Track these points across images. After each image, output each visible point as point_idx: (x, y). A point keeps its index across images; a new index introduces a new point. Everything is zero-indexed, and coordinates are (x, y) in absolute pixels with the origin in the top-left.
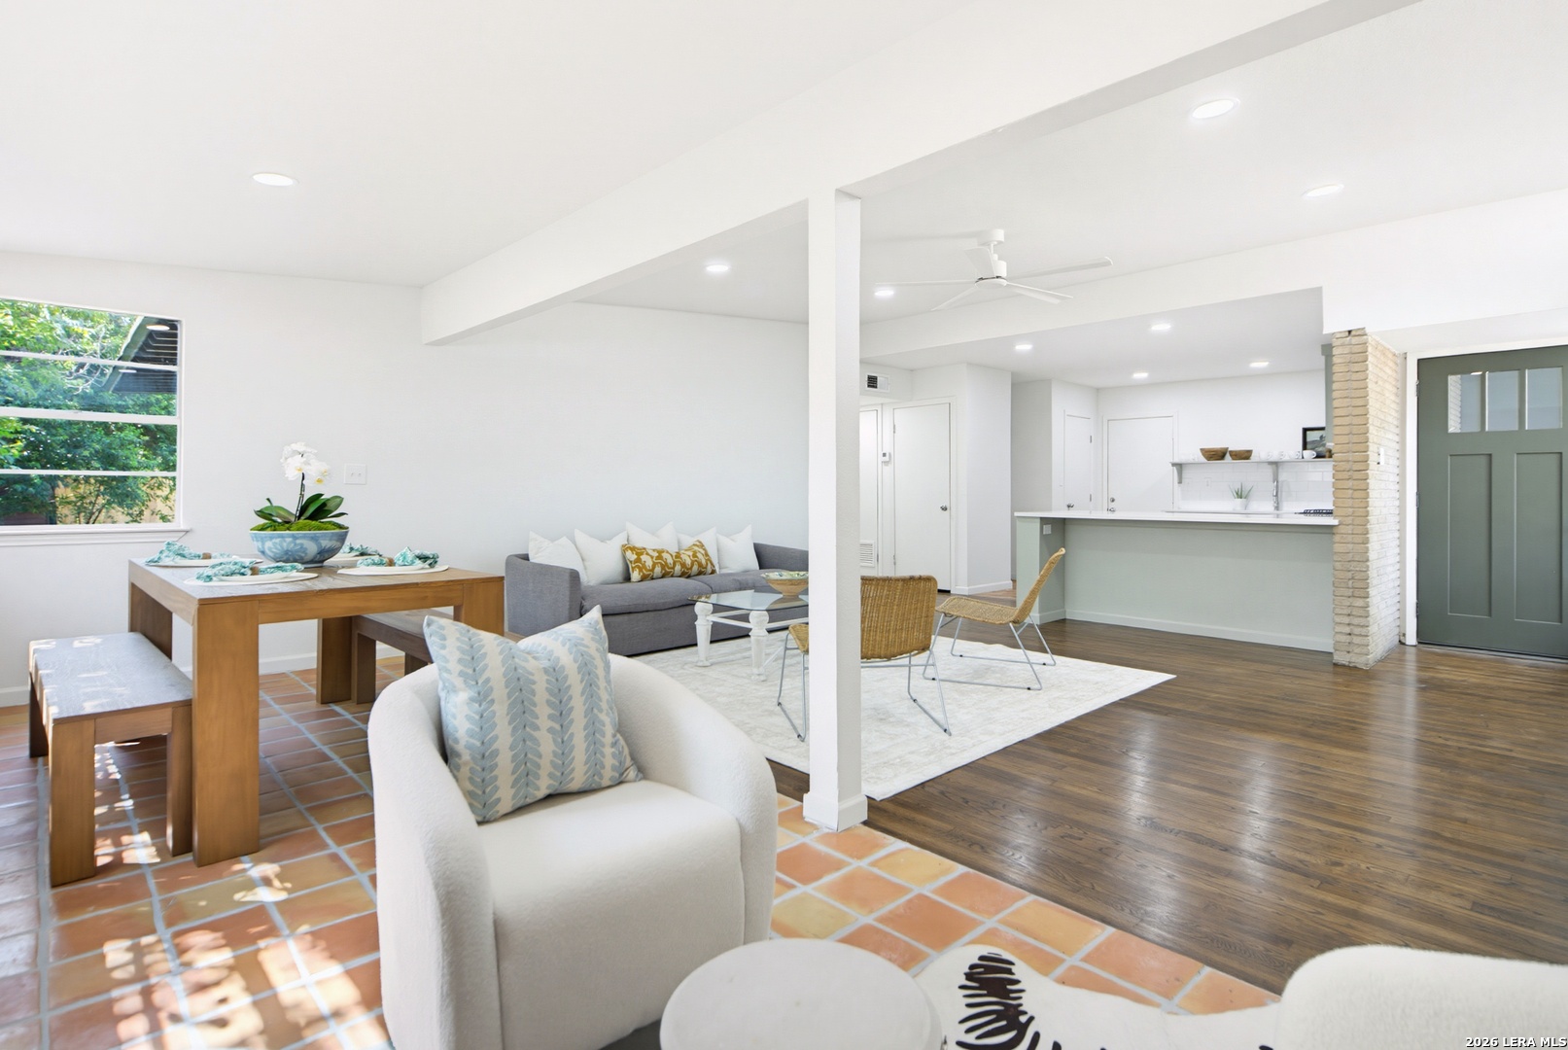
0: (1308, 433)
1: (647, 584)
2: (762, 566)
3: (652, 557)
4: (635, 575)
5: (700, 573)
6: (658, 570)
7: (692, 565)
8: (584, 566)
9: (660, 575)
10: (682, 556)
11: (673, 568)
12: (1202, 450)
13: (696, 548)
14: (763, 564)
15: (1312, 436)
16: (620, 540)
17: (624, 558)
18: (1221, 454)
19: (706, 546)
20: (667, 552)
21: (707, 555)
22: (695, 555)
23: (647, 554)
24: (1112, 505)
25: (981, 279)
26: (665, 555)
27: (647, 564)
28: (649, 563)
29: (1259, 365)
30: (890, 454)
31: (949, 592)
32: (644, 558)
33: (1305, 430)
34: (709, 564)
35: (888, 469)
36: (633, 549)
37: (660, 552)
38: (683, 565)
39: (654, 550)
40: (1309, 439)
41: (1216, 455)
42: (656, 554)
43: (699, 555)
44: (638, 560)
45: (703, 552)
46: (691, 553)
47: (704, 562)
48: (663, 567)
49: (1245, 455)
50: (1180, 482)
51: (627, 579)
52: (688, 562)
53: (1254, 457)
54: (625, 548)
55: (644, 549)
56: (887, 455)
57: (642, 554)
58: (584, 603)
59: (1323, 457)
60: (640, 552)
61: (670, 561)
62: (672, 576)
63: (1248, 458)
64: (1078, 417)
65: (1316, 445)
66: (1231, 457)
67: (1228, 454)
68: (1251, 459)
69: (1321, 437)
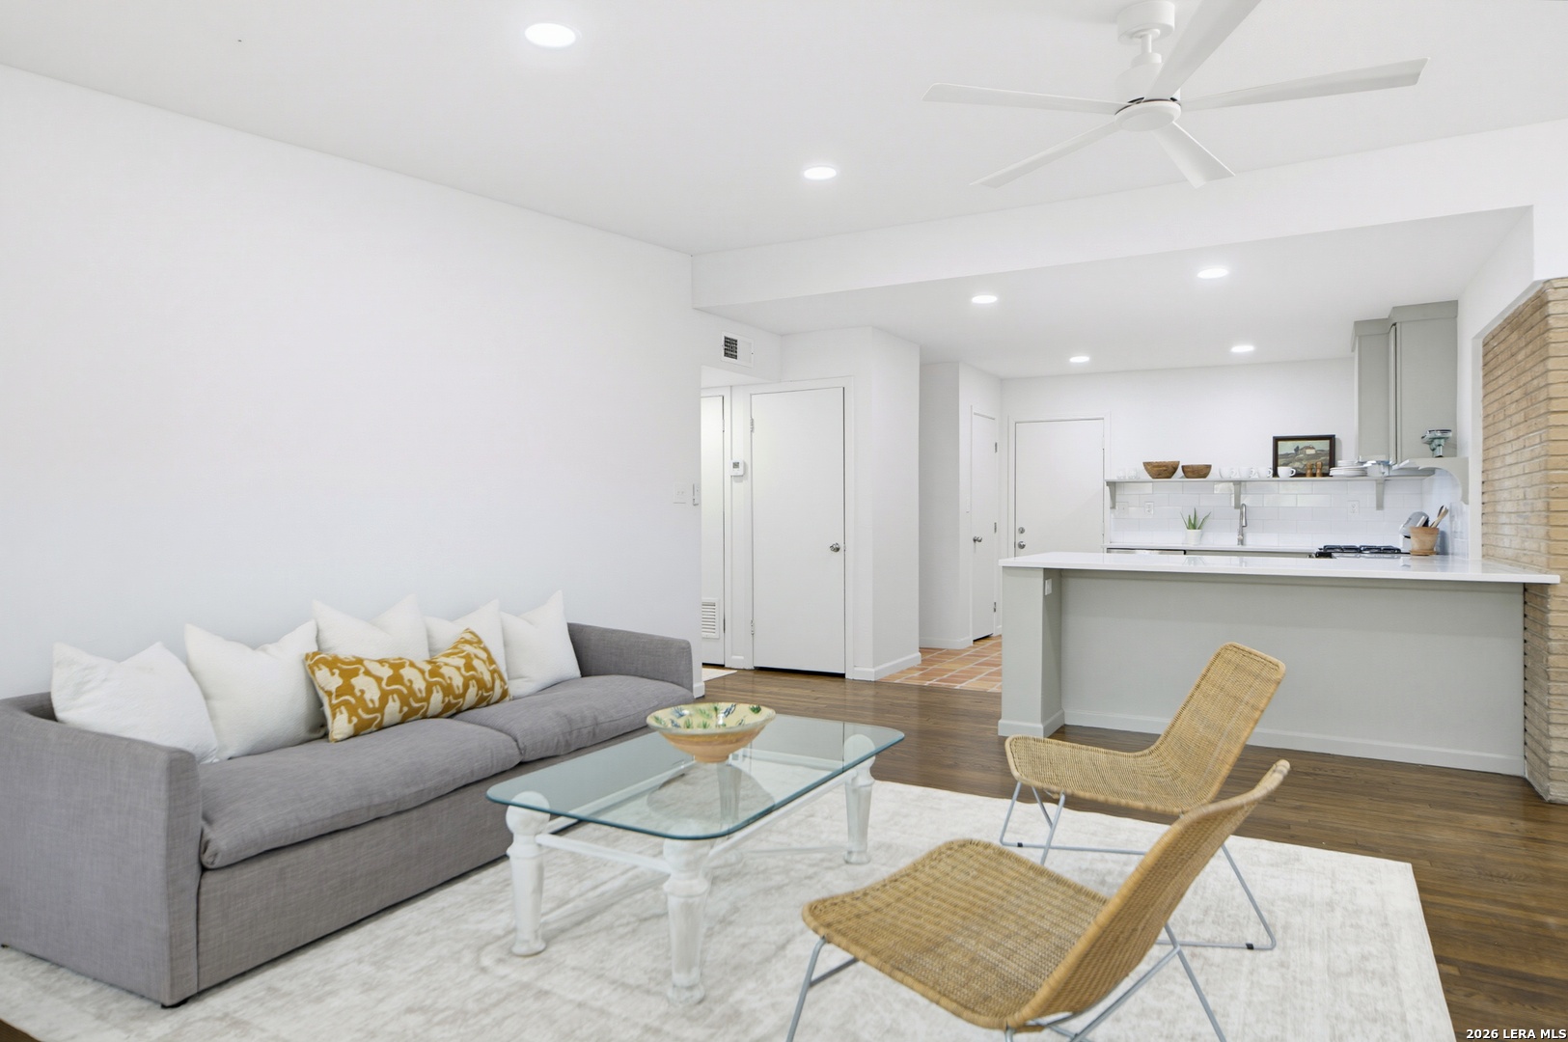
0: (1280, 443)
1: (368, 742)
2: (585, 672)
3: (379, 680)
4: (340, 725)
5: (483, 702)
6: (393, 707)
7: (466, 687)
8: (210, 710)
9: (398, 717)
10: (444, 670)
11: (427, 699)
12: (1146, 465)
13: (468, 648)
14: (587, 668)
15: (1286, 448)
16: (300, 643)
17: (311, 684)
18: (1171, 469)
19: (487, 642)
20: (412, 665)
21: (491, 661)
22: (469, 666)
23: (368, 673)
24: (1021, 538)
25: (1138, 101)
26: (407, 673)
27: (367, 696)
28: (372, 694)
29: (1242, 349)
30: (745, 464)
31: (842, 676)
32: (360, 682)
33: (1277, 440)
34: (498, 683)
35: (740, 487)
36: (333, 663)
37: (397, 666)
38: (447, 690)
39: (381, 662)
40: (1280, 452)
41: (1163, 471)
42: (386, 672)
43: (476, 663)
44: (346, 689)
45: (484, 655)
46: (461, 662)
47: (487, 677)
48: (404, 701)
49: (1200, 472)
50: (1113, 507)
51: (318, 729)
52: (458, 682)
53: (1213, 475)
54: (314, 661)
55: (360, 661)
56: (741, 466)
57: (355, 673)
58: (211, 834)
59: (1304, 475)
60: (349, 669)
61: (419, 684)
62: (425, 717)
63: (1205, 476)
64: (983, 416)
65: (1289, 460)
66: (1183, 474)
67: (1180, 470)
68: (1209, 477)
69: (1297, 449)
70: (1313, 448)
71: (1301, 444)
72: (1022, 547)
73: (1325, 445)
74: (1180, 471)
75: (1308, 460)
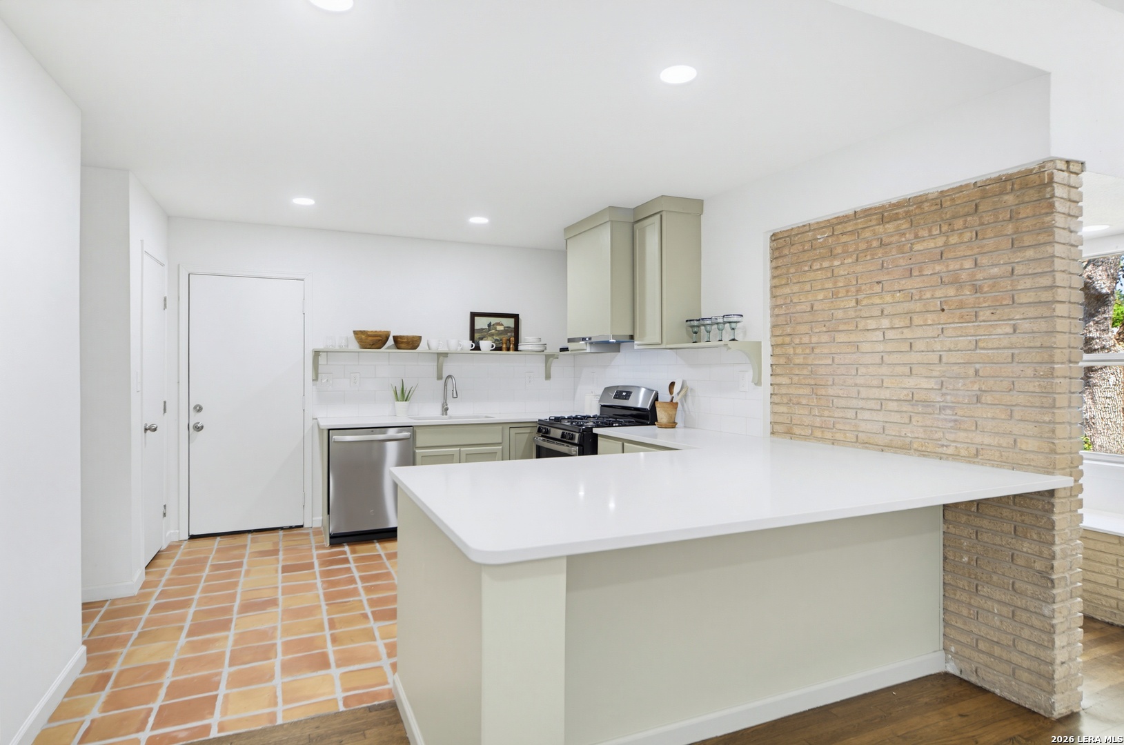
0: (477, 319)
12: (357, 333)
15: (481, 323)
18: (382, 339)
24: (196, 418)
33: (474, 315)
40: (475, 326)
41: (373, 341)
49: (407, 343)
50: (316, 379)
53: (423, 347)
63: (415, 347)
64: (156, 260)
65: (485, 334)
66: (393, 343)
67: (391, 339)
68: (419, 349)
69: (489, 325)
70: (502, 325)
71: (494, 320)
72: (199, 428)
73: (510, 323)
74: (391, 342)
75: (498, 335)
